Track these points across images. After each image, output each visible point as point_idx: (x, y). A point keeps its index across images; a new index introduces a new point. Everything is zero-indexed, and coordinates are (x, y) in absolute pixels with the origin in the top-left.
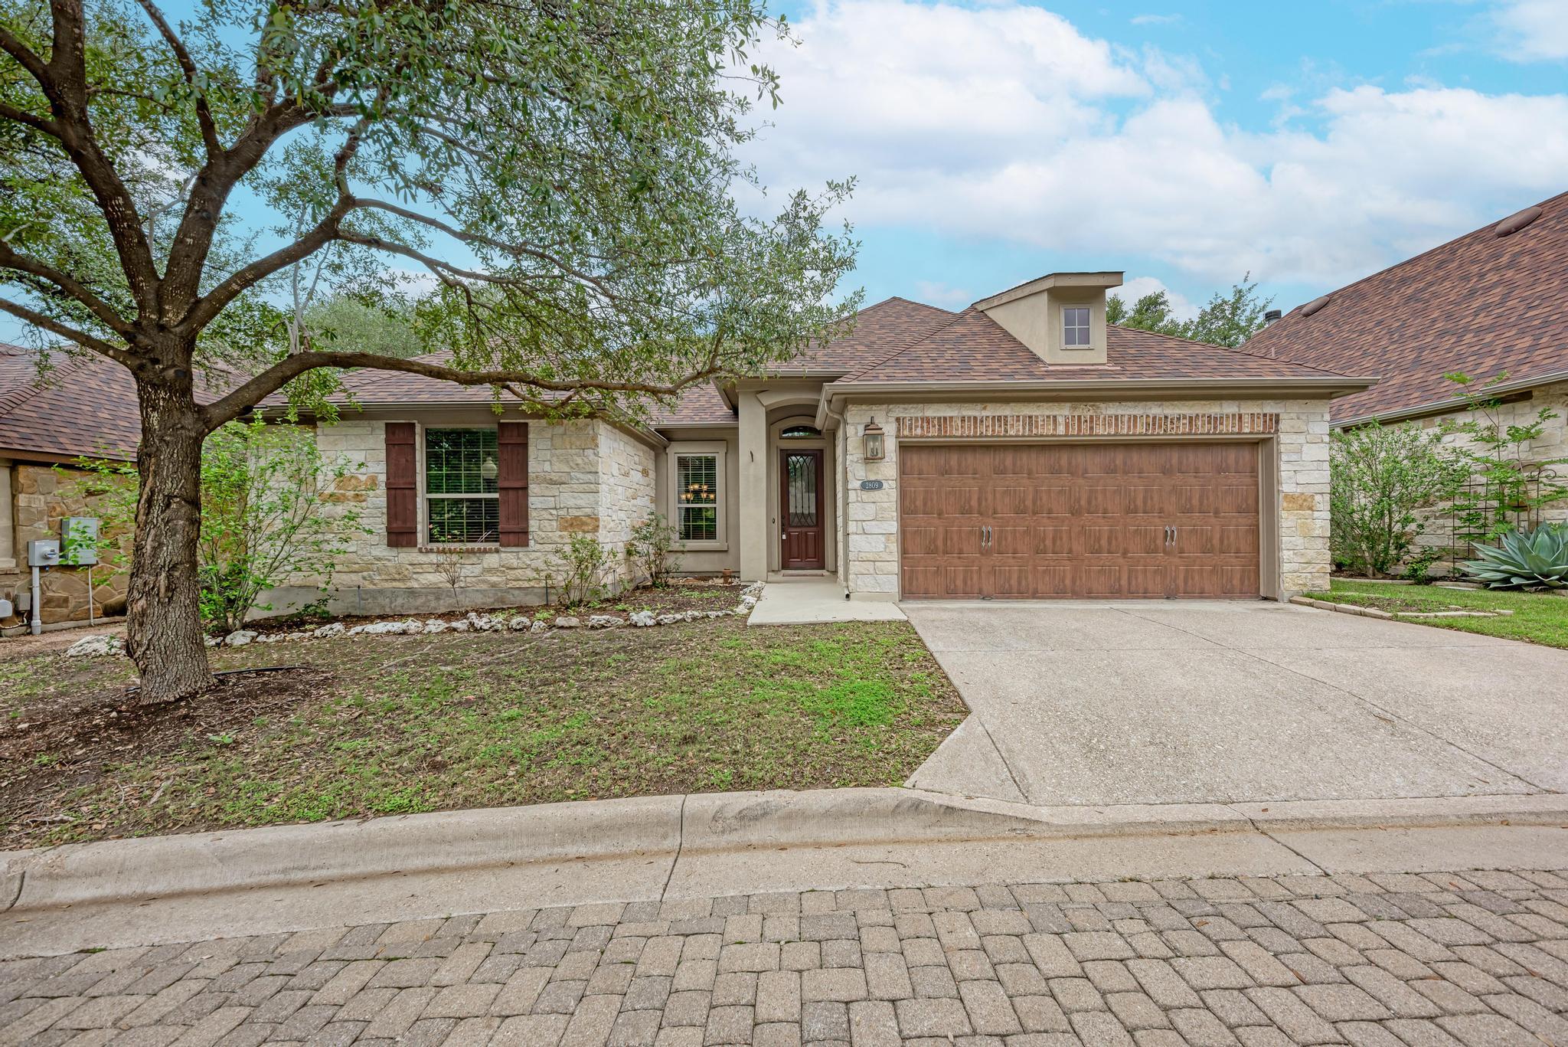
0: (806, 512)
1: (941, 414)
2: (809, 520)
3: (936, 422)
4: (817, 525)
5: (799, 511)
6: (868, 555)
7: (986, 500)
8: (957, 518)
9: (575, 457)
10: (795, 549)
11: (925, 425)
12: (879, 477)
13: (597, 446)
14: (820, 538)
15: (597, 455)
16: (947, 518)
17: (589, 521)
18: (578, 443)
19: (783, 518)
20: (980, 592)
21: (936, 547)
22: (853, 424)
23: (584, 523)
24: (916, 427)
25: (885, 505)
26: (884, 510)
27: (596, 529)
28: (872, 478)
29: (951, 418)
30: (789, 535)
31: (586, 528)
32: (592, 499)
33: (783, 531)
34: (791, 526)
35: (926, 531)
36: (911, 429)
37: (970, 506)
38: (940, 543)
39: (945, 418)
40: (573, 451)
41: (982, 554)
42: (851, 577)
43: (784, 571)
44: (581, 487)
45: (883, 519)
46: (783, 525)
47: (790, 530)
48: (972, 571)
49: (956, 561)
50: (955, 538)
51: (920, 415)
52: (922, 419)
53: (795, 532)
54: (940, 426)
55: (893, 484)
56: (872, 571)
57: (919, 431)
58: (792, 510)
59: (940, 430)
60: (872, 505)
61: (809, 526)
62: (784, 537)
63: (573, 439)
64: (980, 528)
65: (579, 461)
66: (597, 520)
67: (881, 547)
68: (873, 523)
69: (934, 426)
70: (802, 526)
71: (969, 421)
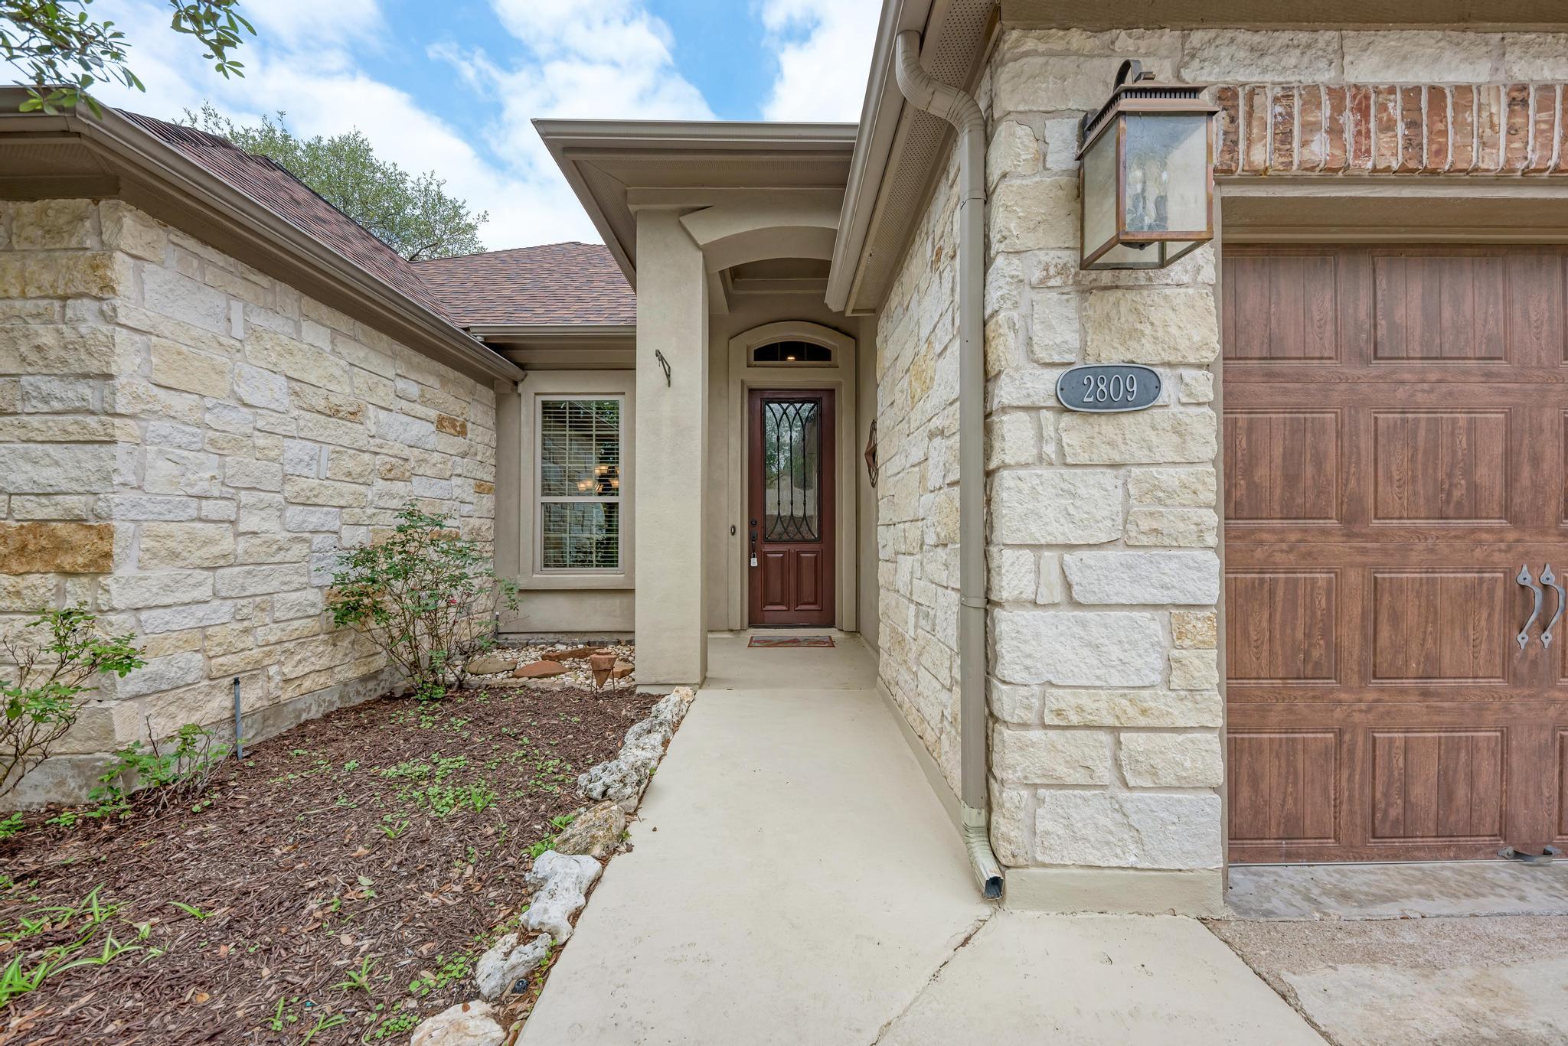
0: (798, 513)
1: (1421, 75)
2: (804, 528)
3: (1395, 108)
4: (820, 539)
5: (785, 512)
6: (1085, 699)
7: (1536, 460)
8: (1420, 534)
9: (35, 325)
10: (776, 586)
11: (1348, 120)
12: (1145, 352)
13: (108, 287)
14: (825, 564)
15: (110, 318)
16: (1380, 535)
17: (78, 536)
18: (46, 278)
19: (752, 524)
20: (1504, 829)
21: (1336, 649)
22: (1023, 117)
23: (61, 546)
24: (1309, 128)
25: (1169, 476)
26: (1159, 495)
27: (101, 564)
28: (1114, 355)
29: (1463, 90)
30: (764, 560)
31: (66, 561)
32: (91, 465)
33: (753, 551)
34: (767, 541)
35: (1292, 585)
36: (1285, 137)
37: (1474, 488)
38: (1350, 636)
39: (1436, 93)
40: (30, 306)
41: (1510, 674)
42: (1009, 796)
43: (752, 632)
44: (55, 426)
45: (1161, 541)
46: (752, 538)
47: (767, 548)
48: (1473, 747)
49: (1414, 706)
50: (1412, 616)
51: (1325, 76)
52: (1337, 94)
53: (775, 552)
54: (1413, 125)
55: (1204, 385)
56: (1105, 773)
57: (1320, 150)
58: (771, 510)
59: (1412, 143)
60: (1109, 478)
61: (805, 541)
62: (754, 562)
63: (32, 266)
64: (1510, 573)
65: (47, 337)
66: (105, 533)
67: (1149, 666)
68: (1111, 555)
69: (1388, 126)
70: (792, 541)
71: (1545, 105)
